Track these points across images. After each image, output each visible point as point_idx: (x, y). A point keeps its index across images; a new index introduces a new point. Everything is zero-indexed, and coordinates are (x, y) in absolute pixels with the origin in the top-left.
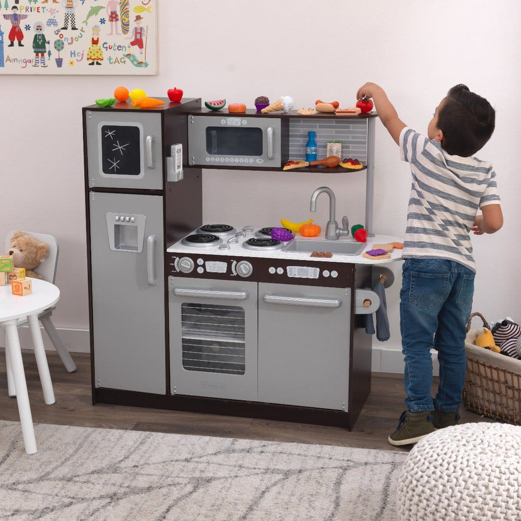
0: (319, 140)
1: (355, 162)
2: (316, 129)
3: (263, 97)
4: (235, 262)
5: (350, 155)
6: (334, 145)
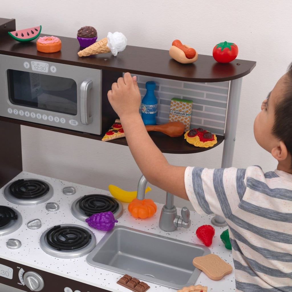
0: (161, 93)
4: (22, 271)
5: (203, 119)
6: (180, 104)
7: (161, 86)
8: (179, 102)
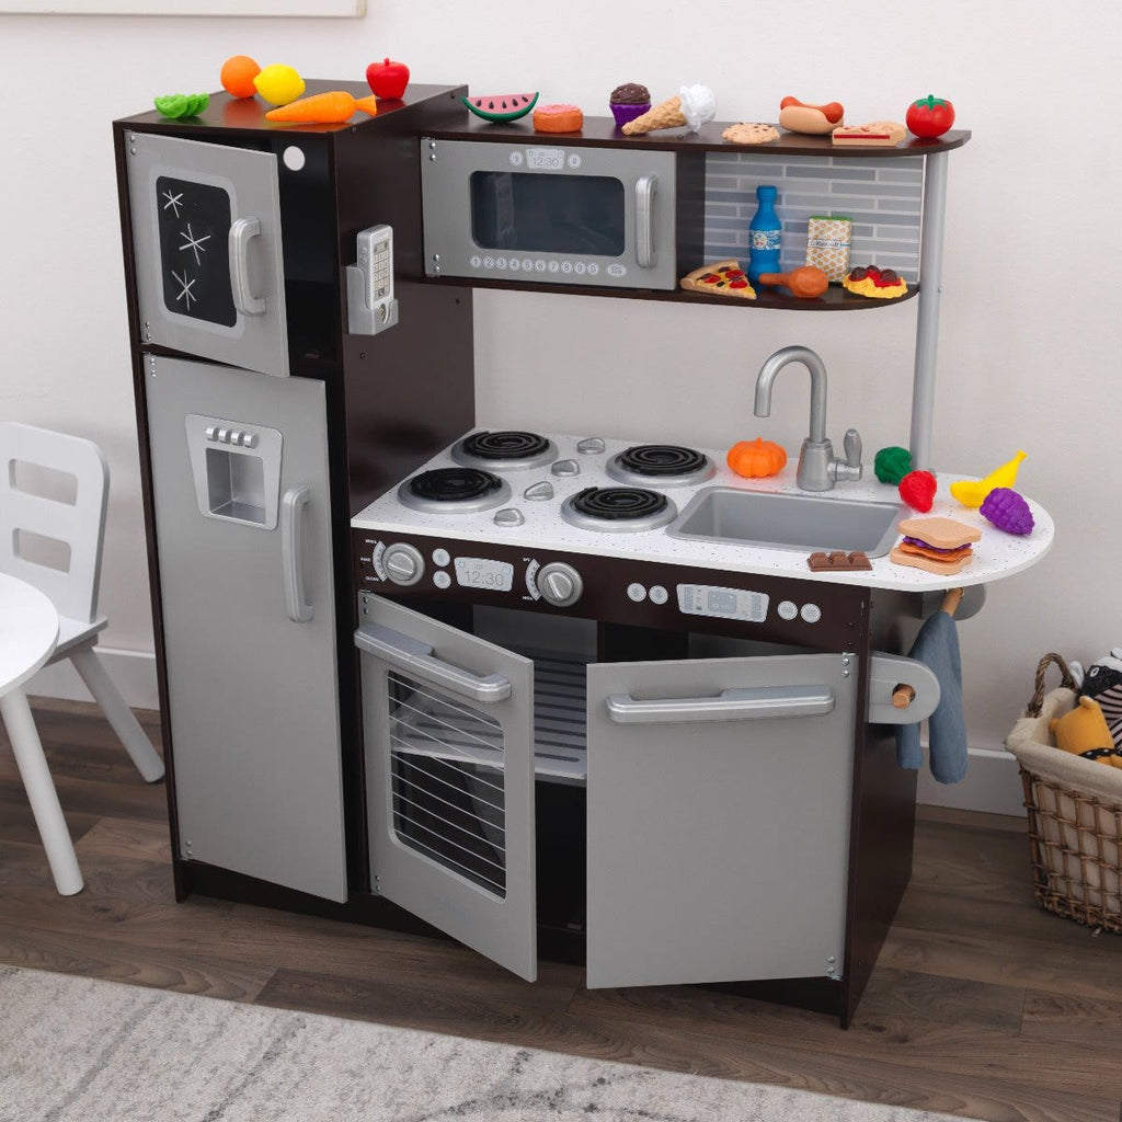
0: (787, 209)
1: (884, 278)
2: (781, 179)
3: (631, 87)
4: (534, 565)
5: (874, 254)
6: (828, 226)
7: (784, 194)
8: (825, 221)
